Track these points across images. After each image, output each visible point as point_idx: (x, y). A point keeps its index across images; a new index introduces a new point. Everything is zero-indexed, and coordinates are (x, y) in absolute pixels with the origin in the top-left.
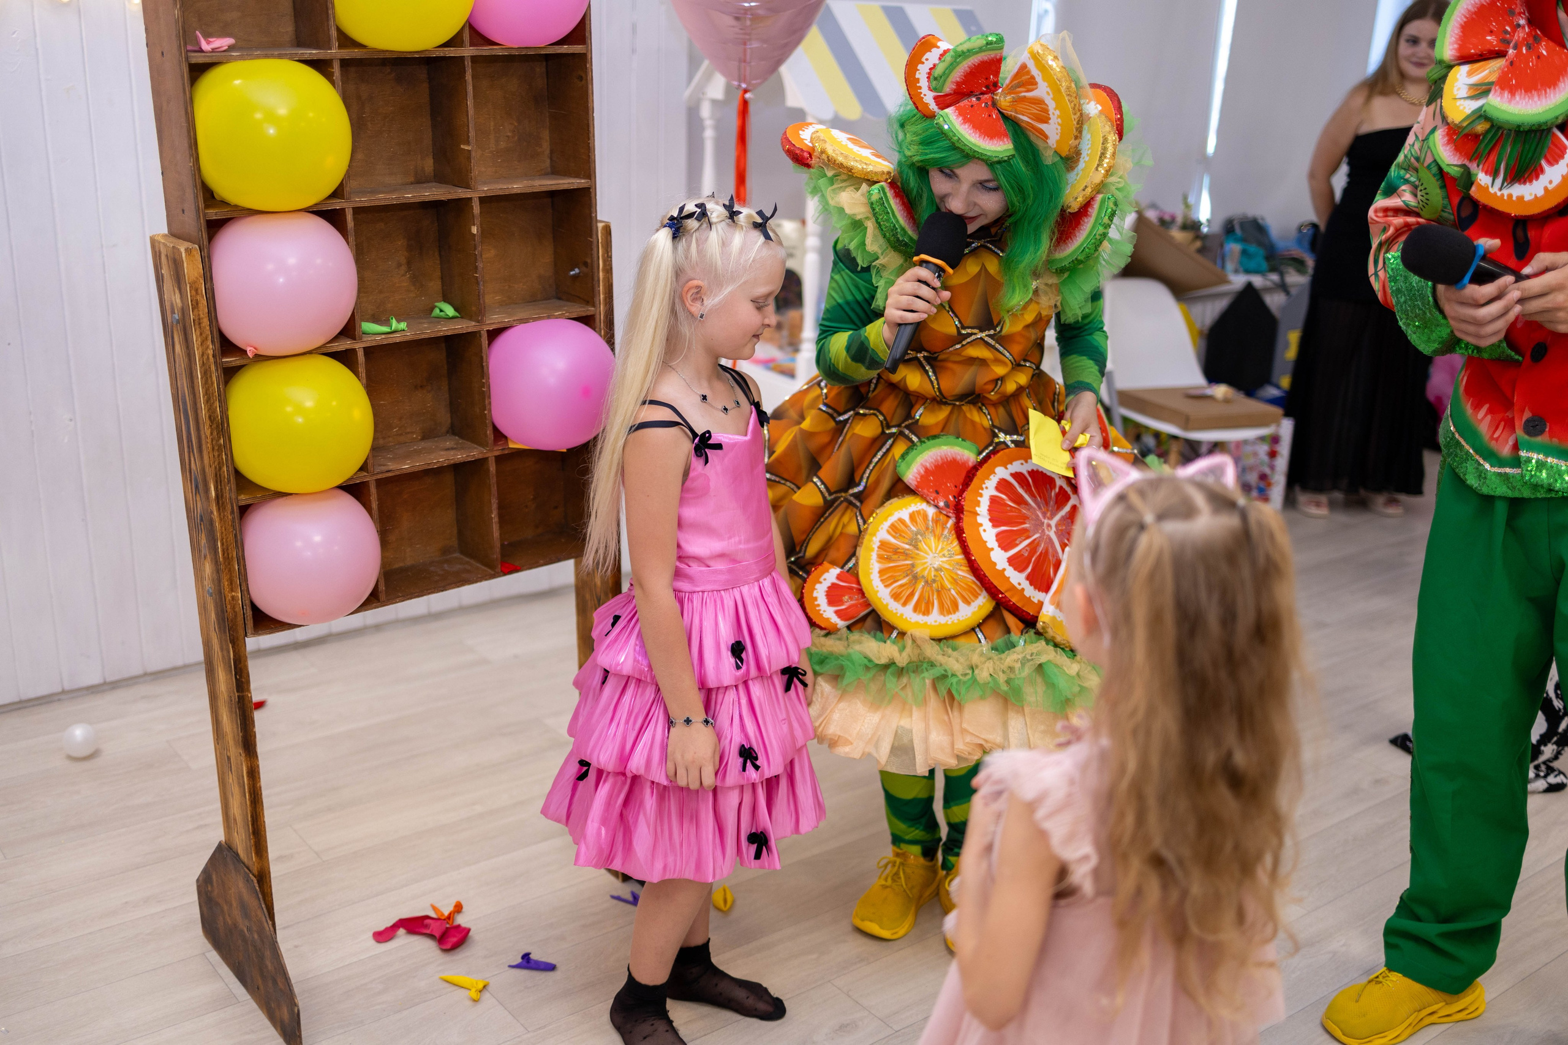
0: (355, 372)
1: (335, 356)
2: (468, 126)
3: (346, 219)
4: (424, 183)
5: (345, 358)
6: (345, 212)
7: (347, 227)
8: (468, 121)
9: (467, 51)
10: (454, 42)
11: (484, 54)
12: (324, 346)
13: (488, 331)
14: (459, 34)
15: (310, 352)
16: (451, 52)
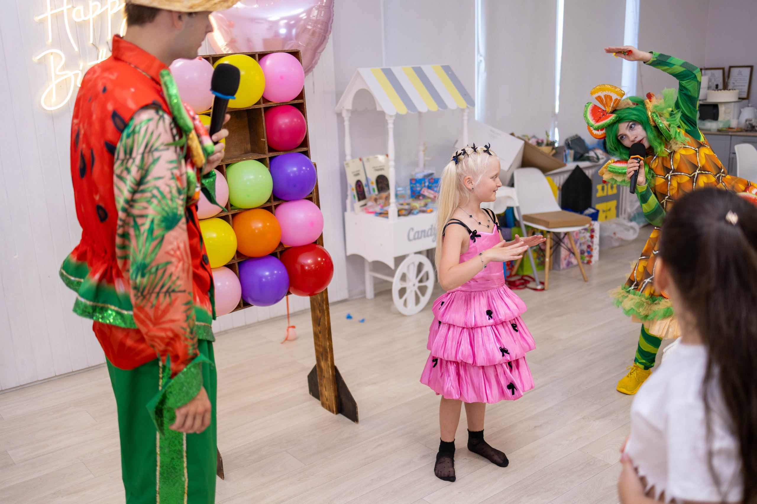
0: (229, 223)
1: (221, 218)
2: (264, 132)
3: (223, 169)
4: (248, 153)
5: (225, 218)
6: (223, 166)
7: (224, 171)
8: (263, 130)
9: (262, 106)
10: (258, 103)
11: (268, 106)
12: (218, 215)
13: (274, 205)
14: (260, 100)
15: (213, 217)
16: (257, 107)
